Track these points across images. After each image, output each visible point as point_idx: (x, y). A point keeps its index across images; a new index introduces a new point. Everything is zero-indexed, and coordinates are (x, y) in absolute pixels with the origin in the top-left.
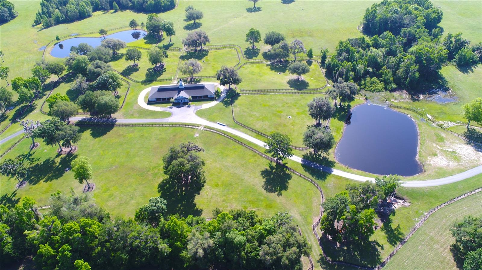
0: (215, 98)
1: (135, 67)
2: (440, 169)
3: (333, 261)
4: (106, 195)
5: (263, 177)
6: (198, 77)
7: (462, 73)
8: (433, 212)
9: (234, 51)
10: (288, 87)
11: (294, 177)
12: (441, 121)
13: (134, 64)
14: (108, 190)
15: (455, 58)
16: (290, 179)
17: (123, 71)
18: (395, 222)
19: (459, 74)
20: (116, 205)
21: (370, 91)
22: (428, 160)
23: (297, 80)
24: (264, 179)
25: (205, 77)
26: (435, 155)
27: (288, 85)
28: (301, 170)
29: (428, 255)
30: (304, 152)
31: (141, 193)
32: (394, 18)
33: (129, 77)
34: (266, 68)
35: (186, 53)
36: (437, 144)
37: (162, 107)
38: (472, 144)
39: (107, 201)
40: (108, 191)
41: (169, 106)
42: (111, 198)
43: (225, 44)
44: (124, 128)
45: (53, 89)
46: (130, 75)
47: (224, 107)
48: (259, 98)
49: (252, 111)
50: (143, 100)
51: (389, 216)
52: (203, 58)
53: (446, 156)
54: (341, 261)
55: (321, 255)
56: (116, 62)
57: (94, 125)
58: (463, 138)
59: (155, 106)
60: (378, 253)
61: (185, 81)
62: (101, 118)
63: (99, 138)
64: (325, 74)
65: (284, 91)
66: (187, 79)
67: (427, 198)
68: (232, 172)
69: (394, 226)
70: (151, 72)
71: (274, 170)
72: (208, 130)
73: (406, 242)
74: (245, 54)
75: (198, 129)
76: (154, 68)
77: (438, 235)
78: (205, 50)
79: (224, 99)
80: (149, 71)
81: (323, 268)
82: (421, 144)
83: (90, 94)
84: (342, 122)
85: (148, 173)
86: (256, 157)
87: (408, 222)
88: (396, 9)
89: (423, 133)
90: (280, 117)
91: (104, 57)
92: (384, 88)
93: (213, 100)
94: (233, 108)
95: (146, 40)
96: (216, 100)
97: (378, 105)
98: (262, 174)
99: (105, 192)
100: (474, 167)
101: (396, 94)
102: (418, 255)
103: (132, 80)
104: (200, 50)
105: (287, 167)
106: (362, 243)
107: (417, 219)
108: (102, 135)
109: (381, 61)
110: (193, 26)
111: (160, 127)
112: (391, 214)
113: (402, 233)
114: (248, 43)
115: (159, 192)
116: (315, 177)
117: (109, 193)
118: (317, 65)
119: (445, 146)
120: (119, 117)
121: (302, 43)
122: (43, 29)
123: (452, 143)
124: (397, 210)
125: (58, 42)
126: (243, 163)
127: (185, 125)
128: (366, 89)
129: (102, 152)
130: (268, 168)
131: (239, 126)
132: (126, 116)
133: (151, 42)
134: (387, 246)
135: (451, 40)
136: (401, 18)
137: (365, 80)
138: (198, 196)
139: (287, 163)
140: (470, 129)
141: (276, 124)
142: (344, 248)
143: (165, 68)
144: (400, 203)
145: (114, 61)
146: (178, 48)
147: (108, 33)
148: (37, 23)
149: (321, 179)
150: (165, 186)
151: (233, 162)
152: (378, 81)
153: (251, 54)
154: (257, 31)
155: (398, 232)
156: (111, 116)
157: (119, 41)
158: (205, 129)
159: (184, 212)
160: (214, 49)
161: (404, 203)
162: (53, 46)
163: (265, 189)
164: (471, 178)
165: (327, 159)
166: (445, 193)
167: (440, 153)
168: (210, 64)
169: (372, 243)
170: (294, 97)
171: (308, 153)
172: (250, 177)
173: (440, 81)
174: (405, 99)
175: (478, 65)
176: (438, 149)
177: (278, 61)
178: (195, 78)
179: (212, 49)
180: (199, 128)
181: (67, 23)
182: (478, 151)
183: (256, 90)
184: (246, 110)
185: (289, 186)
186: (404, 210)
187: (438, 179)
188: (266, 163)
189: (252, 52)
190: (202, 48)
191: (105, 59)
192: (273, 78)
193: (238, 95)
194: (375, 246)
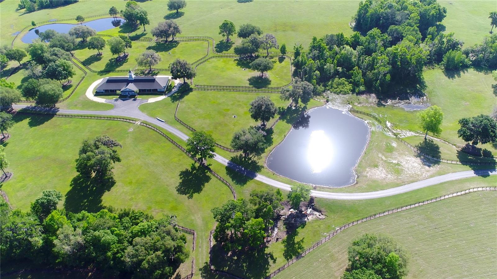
0: (165, 92)
1: (98, 56)
2: (374, 181)
3: (216, 271)
4: (19, 185)
5: (181, 178)
6: (157, 69)
7: (447, 78)
8: (346, 228)
9: (206, 43)
10: (247, 84)
11: (213, 180)
12: (398, 130)
13: (99, 53)
14: (23, 180)
15: (443, 61)
16: (207, 182)
17: (86, 59)
18: (302, 234)
19: (442, 79)
20: (25, 195)
21: (335, 93)
22: (366, 171)
23: (260, 78)
24: (181, 180)
25: (164, 69)
26: (376, 166)
27: (248, 82)
28: (223, 174)
29: (320, 273)
30: (234, 155)
31: (53, 185)
32: (386, 14)
33: (89, 66)
34: (233, 62)
35: (156, 44)
36: (383, 154)
37: (108, 99)
38: (422, 157)
39: (18, 191)
40: (23, 182)
41: (115, 99)
42: (23, 189)
43: (198, 36)
44: (63, 118)
45: (11, 75)
46: (90, 64)
47: (171, 102)
48: (211, 94)
49: (198, 107)
50: (92, 91)
51: (298, 228)
52: (170, 50)
53: (388, 168)
54: (225, 272)
55: (206, 263)
56: (82, 50)
57: (35, 114)
58: (415, 150)
59: (101, 98)
60: (267, 266)
61: (143, 73)
62: (45, 107)
63: (35, 127)
64: (294, 72)
65: (241, 89)
66: (146, 71)
67: (346, 212)
68: (150, 170)
69: (297, 239)
70: (113, 62)
71: (195, 171)
72: (144, 126)
73: (303, 257)
74: (215, 48)
75: (135, 123)
76: (117, 58)
77: (340, 253)
78: (176, 42)
79: (174, 94)
80: (110, 62)
81: (203, 277)
82: (365, 153)
83: (33, 81)
84: (289, 124)
85: (68, 165)
86: (182, 157)
87: (315, 236)
88: (391, 4)
89: (373, 142)
90: (225, 115)
91: (66, 45)
92: (351, 90)
93: (162, 95)
94: (179, 104)
95: (121, 29)
96: (165, 95)
97: (337, 108)
98: (180, 175)
99: (20, 182)
100: (413, 182)
101: (363, 97)
102: (309, 272)
103: (90, 69)
104: (171, 41)
105: (209, 169)
106: (256, 255)
107: (325, 234)
108: (39, 125)
109: (355, 61)
110: (175, 15)
111: (98, 119)
112: (300, 227)
113: (303, 248)
114: (221, 35)
115: (71, 185)
116: (235, 181)
117: (23, 184)
118: (289, 63)
119: (390, 158)
120: (62, 107)
121: (274, 38)
122: (25, 14)
123: (400, 154)
124: (309, 222)
125: (34, 27)
126: (165, 162)
127: (123, 119)
128: (331, 90)
129: (32, 142)
130: (190, 169)
131: (178, 123)
132: (68, 106)
133: (125, 31)
134: (281, 260)
135: (443, 40)
136: (393, 15)
137: (333, 81)
138: (108, 192)
139: (211, 165)
140: (427, 140)
141: (217, 123)
142: (234, 258)
143: (128, 59)
144: (315, 215)
145: (80, 49)
146: (149, 38)
147: (86, 20)
148: (21, 7)
149: (240, 184)
150: (78, 181)
151: (156, 160)
152: (346, 83)
153: (222, 47)
154: (230, 23)
155: (299, 246)
156: (55, 106)
157: (87, 29)
158: (142, 124)
159: (87, 208)
160: (186, 40)
161: (319, 215)
162: (28, 31)
163: (178, 190)
164: (403, 193)
165: (256, 163)
166: (368, 208)
167: (382, 164)
168: (175, 56)
169: (267, 256)
170: (249, 96)
171: (239, 155)
172: (167, 176)
173: (418, 85)
174: (371, 103)
175: (469, 70)
176: (382, 160)
177: (248, 56)
178: (154, 70)
179: (183, 40)
180: (137, 123)
181: (51, 9)
182: (425, 165)
183: (211, 86)
184: (192, 106)
185: (204, 189)
186: (316, 224)
187: (366, 192)
188: (190, 164)
189: (224, 46)
190: (173, 39)
191: (67, 46)
192: (236, 73)
193: (191, 90)
194: (268, 259)
